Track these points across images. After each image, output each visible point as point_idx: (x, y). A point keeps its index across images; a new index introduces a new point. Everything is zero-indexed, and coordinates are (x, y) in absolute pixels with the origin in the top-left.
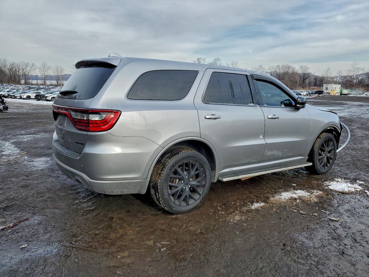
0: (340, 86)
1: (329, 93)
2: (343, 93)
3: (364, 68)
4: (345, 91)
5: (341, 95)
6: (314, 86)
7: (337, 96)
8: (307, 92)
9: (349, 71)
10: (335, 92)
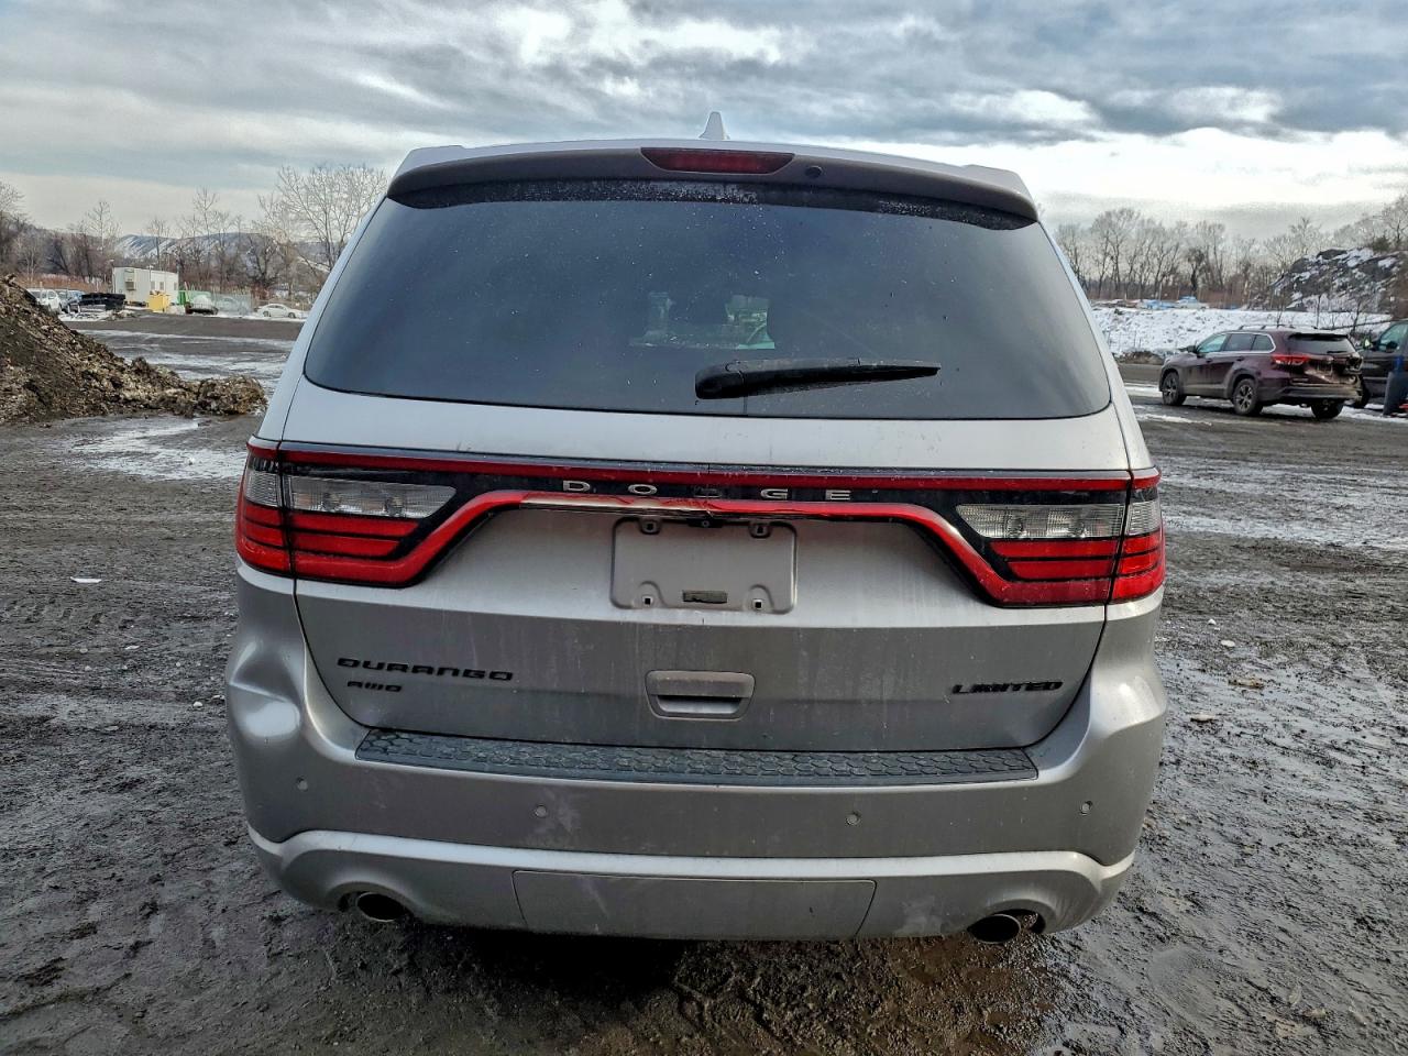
0: (174, 278)
1: (140, 305)
2: (197, 307)
3: (239, 218)
4: (202, 300)
5: (190, 311)
6: (54, 271)
7: (174, 315)
8: (61, 297)
9: (193, 221)
10: (166, 302)
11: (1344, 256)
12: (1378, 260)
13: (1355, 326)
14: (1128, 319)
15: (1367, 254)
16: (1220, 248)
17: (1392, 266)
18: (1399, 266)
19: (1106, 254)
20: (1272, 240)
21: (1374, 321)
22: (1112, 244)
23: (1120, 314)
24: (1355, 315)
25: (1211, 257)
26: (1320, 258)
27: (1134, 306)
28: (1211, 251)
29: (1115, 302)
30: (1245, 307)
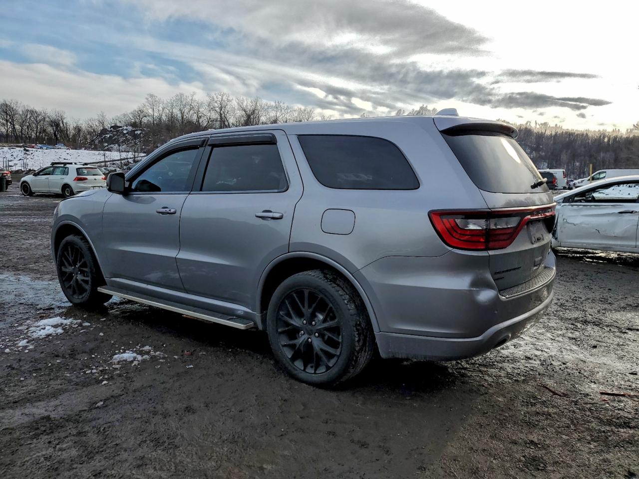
11: (121, 129)
12: (135, 131)
13: (135, 157)
14: (32, 153)
15: (130, 128)
16: (65, 121)
17: (140, 134)
18: (143, 134)
19: (7, 121)
20: (87, 119)
21: (142, 155)
22: (10, 116)
23: (28, 151)
24: (134, 153)
25: (61, 125)
26: (112, 129)
27: (33, 147)
28: (61, 122)
29: (22, 144)
30: (83, 149)
